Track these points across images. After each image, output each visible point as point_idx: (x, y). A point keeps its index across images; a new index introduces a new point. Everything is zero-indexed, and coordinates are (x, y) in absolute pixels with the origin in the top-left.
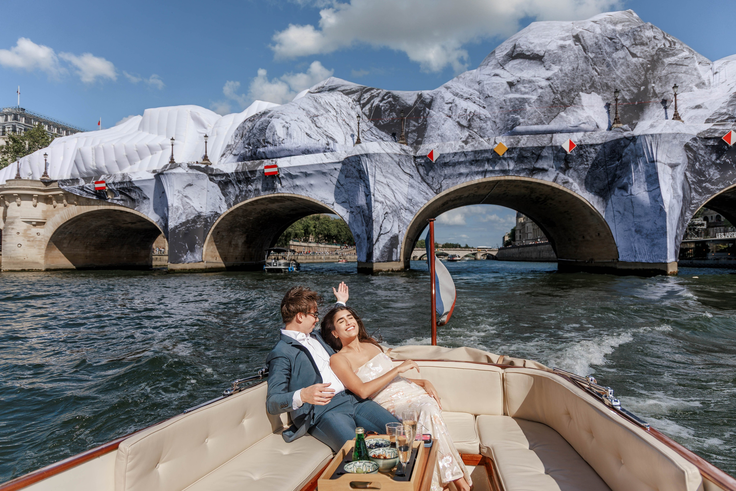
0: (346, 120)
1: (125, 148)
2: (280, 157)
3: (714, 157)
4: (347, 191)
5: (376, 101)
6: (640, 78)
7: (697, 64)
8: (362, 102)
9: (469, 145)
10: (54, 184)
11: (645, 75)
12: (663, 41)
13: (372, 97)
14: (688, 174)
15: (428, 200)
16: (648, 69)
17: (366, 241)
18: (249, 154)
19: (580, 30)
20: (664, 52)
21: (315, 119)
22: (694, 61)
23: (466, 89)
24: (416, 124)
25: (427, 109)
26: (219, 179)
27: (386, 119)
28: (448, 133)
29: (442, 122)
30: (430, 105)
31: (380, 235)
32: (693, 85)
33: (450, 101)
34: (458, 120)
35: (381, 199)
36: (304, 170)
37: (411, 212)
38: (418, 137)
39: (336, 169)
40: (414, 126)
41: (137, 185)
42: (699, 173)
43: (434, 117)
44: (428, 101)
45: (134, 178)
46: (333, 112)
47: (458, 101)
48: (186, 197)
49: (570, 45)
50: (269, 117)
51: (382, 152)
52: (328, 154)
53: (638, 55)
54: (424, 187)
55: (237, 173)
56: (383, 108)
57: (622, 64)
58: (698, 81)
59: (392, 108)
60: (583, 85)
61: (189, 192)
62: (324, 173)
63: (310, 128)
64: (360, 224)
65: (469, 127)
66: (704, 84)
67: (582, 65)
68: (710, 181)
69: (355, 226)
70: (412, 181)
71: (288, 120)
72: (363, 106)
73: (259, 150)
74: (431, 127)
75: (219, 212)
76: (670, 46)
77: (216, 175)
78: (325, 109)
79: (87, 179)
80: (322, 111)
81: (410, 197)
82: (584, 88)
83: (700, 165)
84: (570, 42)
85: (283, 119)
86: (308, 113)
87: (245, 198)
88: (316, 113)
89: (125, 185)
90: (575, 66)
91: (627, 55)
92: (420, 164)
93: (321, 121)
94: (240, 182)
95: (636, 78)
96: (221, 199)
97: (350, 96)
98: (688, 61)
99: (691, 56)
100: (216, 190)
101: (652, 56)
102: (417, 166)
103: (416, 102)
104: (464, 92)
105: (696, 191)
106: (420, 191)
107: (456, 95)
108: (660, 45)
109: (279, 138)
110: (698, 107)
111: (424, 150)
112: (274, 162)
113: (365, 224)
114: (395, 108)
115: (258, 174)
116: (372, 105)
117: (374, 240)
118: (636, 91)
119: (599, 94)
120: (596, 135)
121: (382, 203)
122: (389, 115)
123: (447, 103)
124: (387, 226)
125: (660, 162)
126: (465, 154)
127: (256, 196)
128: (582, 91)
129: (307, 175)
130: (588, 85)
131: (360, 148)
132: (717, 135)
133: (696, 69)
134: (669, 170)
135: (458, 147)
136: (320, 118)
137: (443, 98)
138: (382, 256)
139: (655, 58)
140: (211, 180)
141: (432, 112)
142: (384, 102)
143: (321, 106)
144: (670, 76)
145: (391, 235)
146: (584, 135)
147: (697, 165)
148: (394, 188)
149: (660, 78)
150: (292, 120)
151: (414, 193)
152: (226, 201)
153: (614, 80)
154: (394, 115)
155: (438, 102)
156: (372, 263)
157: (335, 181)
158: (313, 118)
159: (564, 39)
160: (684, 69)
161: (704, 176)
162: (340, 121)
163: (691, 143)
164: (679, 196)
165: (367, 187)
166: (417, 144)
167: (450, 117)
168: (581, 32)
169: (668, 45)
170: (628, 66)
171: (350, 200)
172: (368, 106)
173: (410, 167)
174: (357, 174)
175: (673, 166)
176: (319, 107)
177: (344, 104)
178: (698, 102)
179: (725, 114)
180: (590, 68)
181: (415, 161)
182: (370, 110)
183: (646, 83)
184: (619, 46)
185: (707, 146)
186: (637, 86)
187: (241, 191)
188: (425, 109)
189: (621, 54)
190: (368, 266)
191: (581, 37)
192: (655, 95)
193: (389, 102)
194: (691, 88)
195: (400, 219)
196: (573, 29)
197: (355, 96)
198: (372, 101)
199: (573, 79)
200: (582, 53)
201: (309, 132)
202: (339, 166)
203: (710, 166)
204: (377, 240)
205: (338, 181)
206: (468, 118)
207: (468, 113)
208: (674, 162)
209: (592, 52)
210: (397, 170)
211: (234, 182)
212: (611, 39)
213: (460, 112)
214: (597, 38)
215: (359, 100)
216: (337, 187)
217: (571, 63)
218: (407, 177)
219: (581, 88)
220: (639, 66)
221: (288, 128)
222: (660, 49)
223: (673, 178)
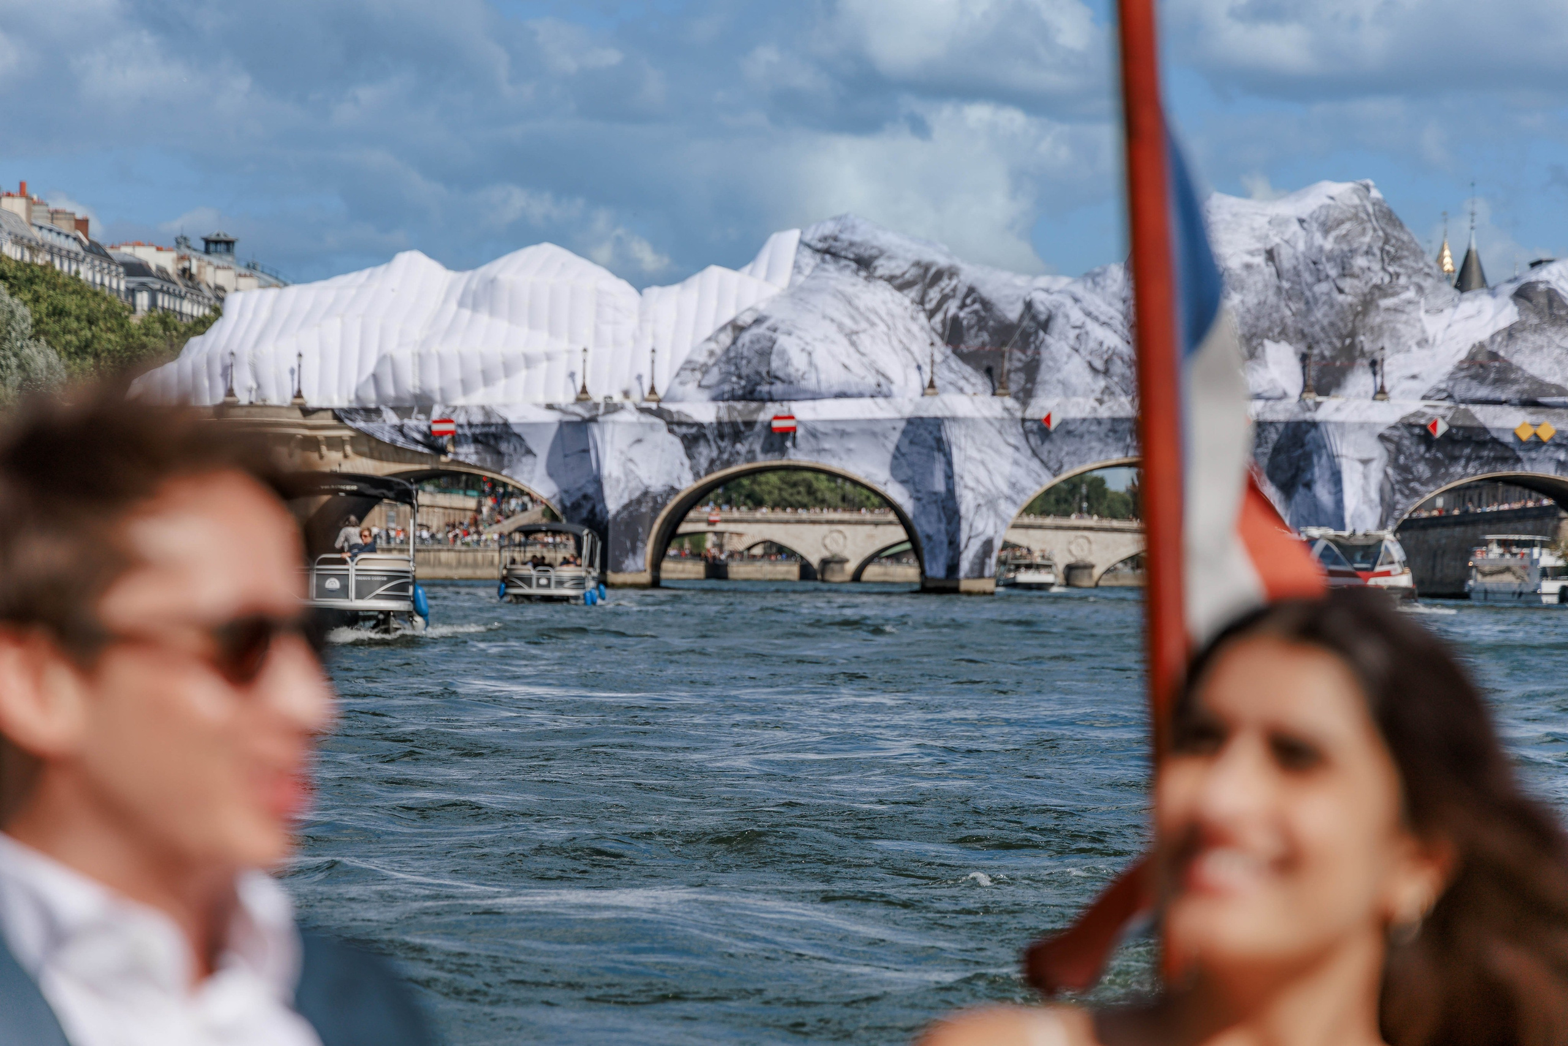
0: (905, 340)
1: (482, 356)
2: (795, 400)
3: (1422, 449)
4: (911, 465)
5: (952, 307)
6: (1346, 326)
7: (1422, 314)
8: (928, 306)
9: (1105, 406)
10: (321, 414)
11: (1354, 321)
12: (1381, 274)
13: (944, 299)
14: (1390, 471)
15: (1041, 485)
16: (1357, 314)
17: (945, 546)
18: (740, 392)
19: (1277, 240)
20: (1380, 290)
21: (854, 337)
22: (1419, 309)
23: (1104, 307)
24: (1023, 357)
25: (1041, 333)
26: (684, 430)
27: (973, 342)
28: (1074, 380)
29: (1065, 359)
30: (1045, 325)
31: (970, 538)
32: (1412, 343)
33: (1078, 324)
34: (1089, 358)
35: (971, 483)
36: (840, 427)
37: (1014, 503)
38: (1027, 381)
39: (894, 429)
40: (1020, 360)
41: (517, 430)
42: (1404, 469)
43: (1053, 348)
44: (1043, 317)
45: (512, 419)
46: (882, 327)
47: (1092, 327)
48: (631, 460)
49: (1258, 266)
50: (769, 329)
51: (977, 415)
52: (880, 401)
53: (1347, 290)
54: (1035, 464)
55: (720, 423)
56: (965, 323)
57: (1324, 303)
58: (1419, 336)
59: (981, 323)
60: (1270, 329)
61: (637, 452)
62: (874, 434)
63: (849, 356)
64: (933, 519)
65: (1106, 373)
66: (1426, 341)
67: (1272, 299)
68: (1418, 480)
69: (923, 521)
70: (1017, 455)
71: (808, 339)
72: (931, 314)
73: (759, 388)
74: (1049, 367)
75: (677, 486)
76: (1391, 282)
77: (680, 424)
78: (868, 320)
79: (402, 410)
80: (864, 325)
81: (1013, 480)
82: (1270, 334)
83: (1406, 458)
84: (1259, 260)
85: (800, 338)
86: (840, 327)
87: (728, 464)
88: (855, 327)
89: (493, 429)
90: (1262, 298)
91: (1331, 290)
92: (1032, 431)
93: (865, 341)
94: (722, 436)
95: (1341, 324)
96: (682, 464)
97: (906, 292)
98: (1409, 308)
99: (1417, 299)
100: (676, 446)
101: (1365, 295)
102: (1026, 434)
103: (1022, 317)
104: (1102, 313)
105: (1402, 493)
106: (1029, 472)
107: (1088, 314)
108: (1376, 280)
109: (797, 370)
110: (1414, 377)
111: (1037, 409)
112: (785, 409)
113: (944, 520)
114: (987, 323)
115: (758, 428)
116: (946, 314)
117: (962, 546)
118: (1338, 344)
119: (1290, 344)
120: (1280, 406)
121: (972, 489)
122: (976, 336)
123: (1075, 327)
124: (980, 525)
125: (1346, 457)
126: (1099, 422)
127: (748, 461)
128: (1268, 338)
129: (843, 434)
130: (1277, 330)
131: (940, 405)
132: (1423, 421)
133: (1420, 320)
134: (1360, 467)
135: (1088, 409)
136: (862, 336)
137: (1067, 316)
138: (972, 570)
139: (1368, 298)
140: (671, 431)
141: (1049, 340)
142: (967, 310)
143: (861, 314)
144: (1385, 326)
145: (983, 538)
146: (1265, 406)
147: (1402, 459)
148: (991, 466)
149: (1372, 329)
150: (815, 339)
151: (1020, 474)
152: (692, 468)
153: (1312, 325)
154: (985, 337)
155: (1059, 323)
156: (958, 580)
157: (891, 447)
158: (851, 336)
159: (1251, 253)
160: (1404, 317)
161: (1412, 473)
162: (895, 343)
163: (1387, 433)
164: (1371, 501)
165: (949, 464)
166: (1026, 396)
167: (1077, 351)
168: (1278, 245)
169: (1387, 279)
170: (1332, 306)
171: (917, 479)
172: (939, 317)
173: (1014, 436)
174: (933, 443)
175: (1365, 462)
176: (857, 317)
177: (898, 311)
178: (1415, 370)
179: (1444, 390)
180: (1282, 304)
181: (1023, 426)
182: (944, 322)
183: (1353, 334)
184: (1322, 276)
185: (1412, 435)
186: (1342, 338)
187: (721, 451)
188: (1036, 333)
189: (1323, 287)
190: (950, 584)
191: (1275, 254)
192: (1363, 354)
193: (976, 312)
194: (1410, 347)
195: (997, 514)
196: (1267, 236)
197: (914, 293)
198: (945, 307)
199: (1258, 319)
200: (1274, 280)
201: (847, 362)
202: (902, 425)
203: (1418, 461)
204: (966, 547)
205: (898, 448)
206: (1105, 357)
207: (1105, 347)
208: (1365, 456)
209: (1287, 280)
210: (998, 441)
211: (710, 437)
212: (1315, 263)
213: (1092, 345)
214: (1297, 259)
215: (922, 302)
216: (895, 457)
217: (1257, 293)
218: (1011, 450)
219: (1266, 334)
220: (1346, 307)
221: (810, 354)
222: (1376, 287)
223: (1366, 477)
